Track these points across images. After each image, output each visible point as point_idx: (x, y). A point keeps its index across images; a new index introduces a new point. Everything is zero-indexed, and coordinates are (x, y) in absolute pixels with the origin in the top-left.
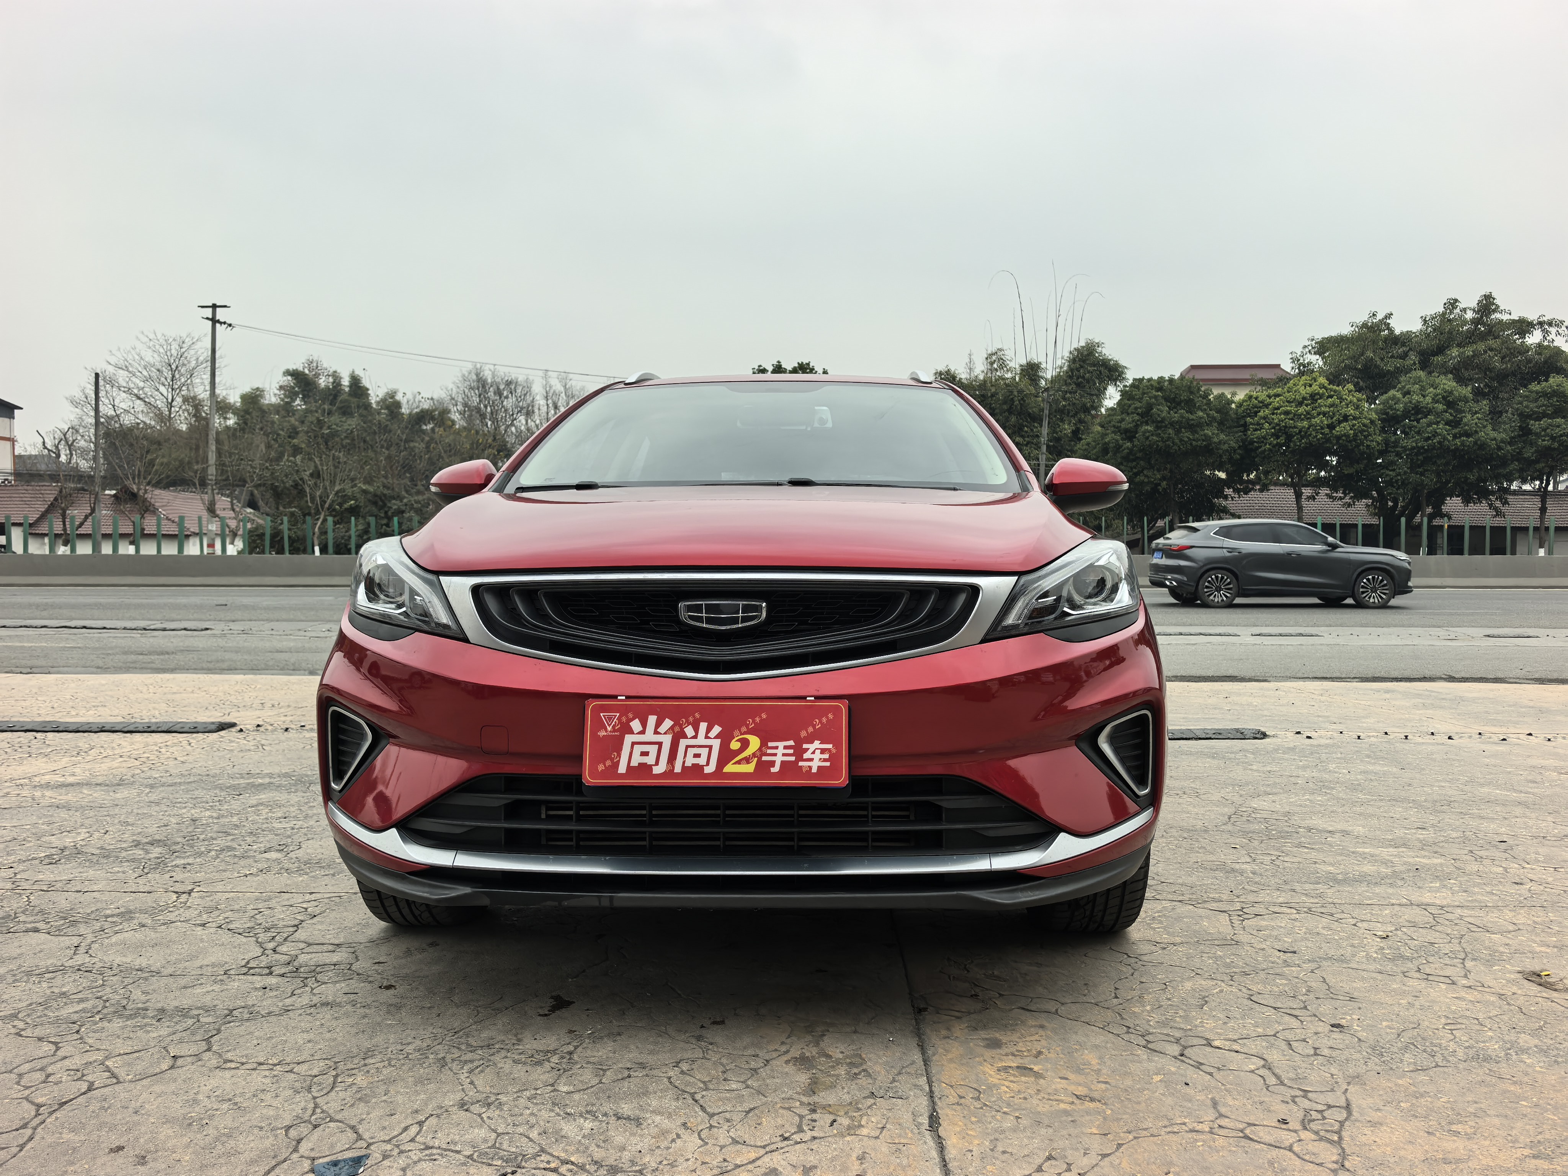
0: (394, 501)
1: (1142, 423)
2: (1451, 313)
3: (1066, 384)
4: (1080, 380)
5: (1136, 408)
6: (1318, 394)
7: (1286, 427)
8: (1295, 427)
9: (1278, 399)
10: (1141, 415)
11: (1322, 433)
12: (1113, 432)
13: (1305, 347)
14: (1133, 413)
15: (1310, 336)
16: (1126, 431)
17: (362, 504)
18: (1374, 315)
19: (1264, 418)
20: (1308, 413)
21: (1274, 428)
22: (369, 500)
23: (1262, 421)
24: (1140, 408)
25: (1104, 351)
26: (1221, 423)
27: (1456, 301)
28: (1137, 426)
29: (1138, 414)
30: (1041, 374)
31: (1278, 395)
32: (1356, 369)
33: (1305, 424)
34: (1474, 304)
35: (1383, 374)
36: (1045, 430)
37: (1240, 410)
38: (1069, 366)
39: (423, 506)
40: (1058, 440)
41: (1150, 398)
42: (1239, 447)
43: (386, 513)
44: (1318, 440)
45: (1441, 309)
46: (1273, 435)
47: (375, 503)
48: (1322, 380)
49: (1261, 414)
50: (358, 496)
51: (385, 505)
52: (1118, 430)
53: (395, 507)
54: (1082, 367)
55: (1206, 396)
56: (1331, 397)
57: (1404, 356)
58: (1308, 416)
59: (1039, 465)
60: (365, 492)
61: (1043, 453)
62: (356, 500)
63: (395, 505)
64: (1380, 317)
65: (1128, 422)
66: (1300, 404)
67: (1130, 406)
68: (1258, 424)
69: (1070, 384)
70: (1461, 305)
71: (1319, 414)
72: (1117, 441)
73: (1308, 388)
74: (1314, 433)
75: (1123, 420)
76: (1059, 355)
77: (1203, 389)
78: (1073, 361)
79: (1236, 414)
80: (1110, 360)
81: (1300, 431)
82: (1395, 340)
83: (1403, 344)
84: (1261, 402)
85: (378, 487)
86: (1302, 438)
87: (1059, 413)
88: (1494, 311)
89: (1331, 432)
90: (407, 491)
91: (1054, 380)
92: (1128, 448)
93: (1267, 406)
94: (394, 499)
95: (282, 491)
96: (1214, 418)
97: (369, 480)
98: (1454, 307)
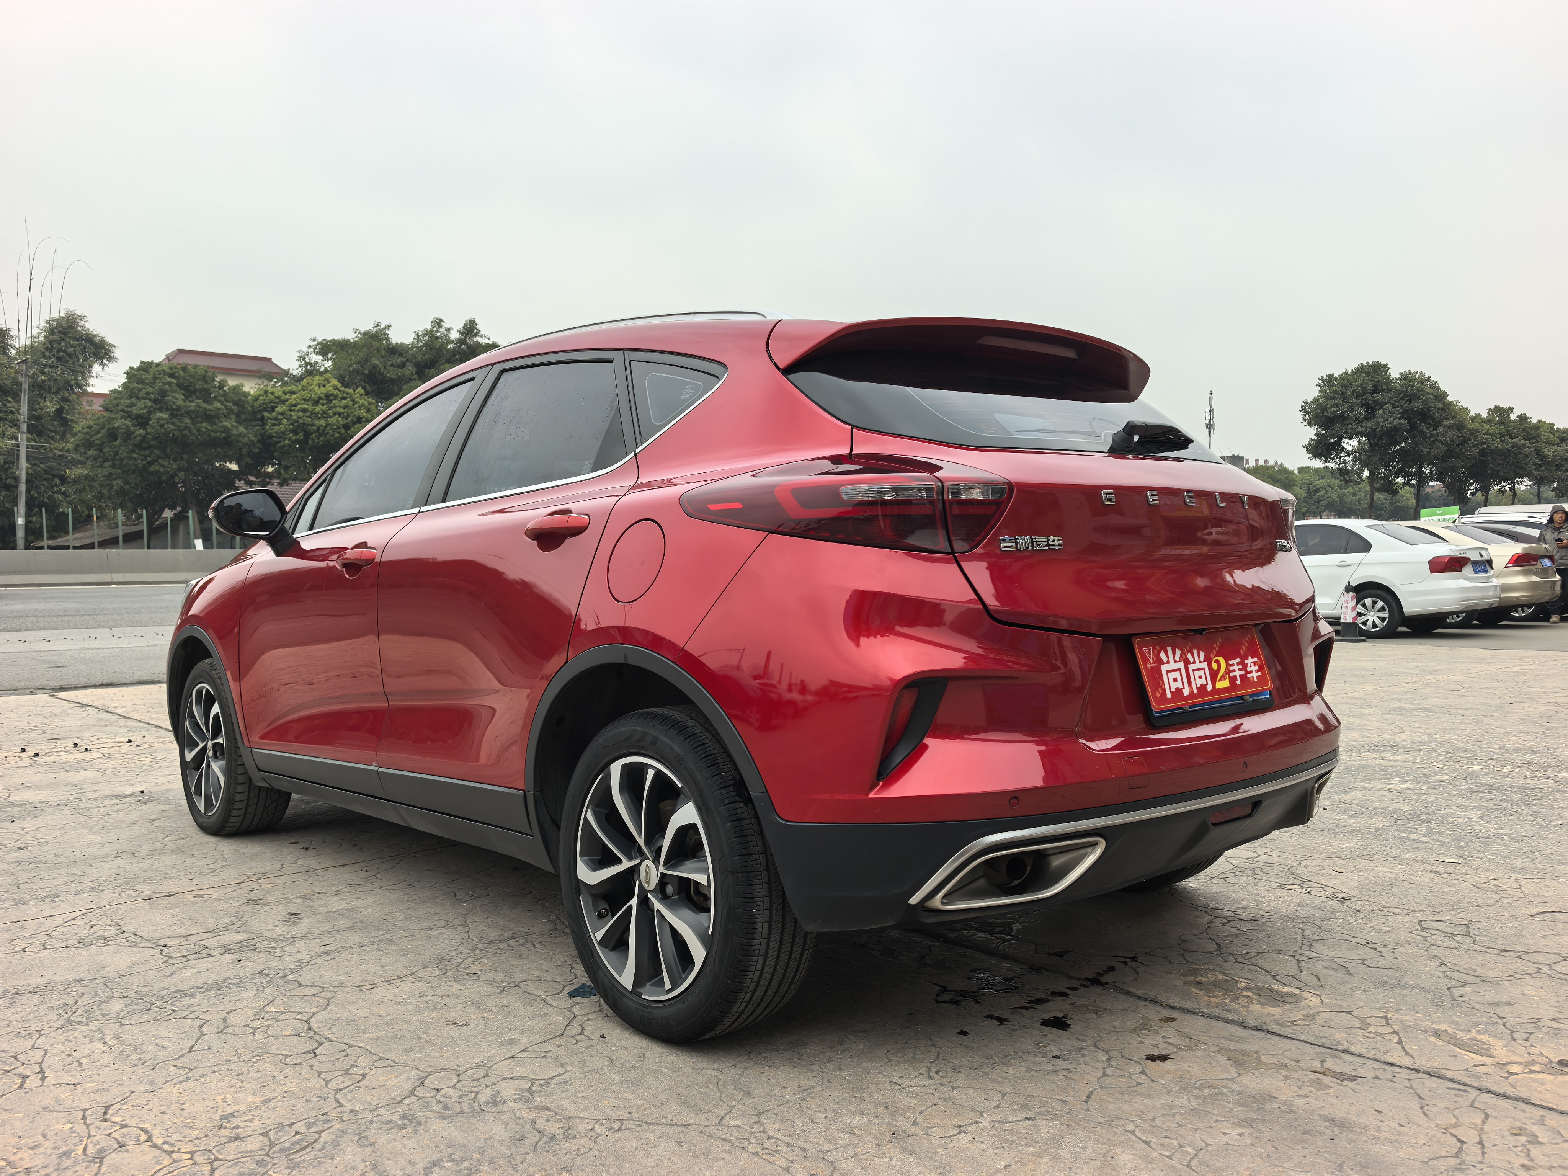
1: (155, 409)
2: (437, 331)
3: (44, 356)
4: (61, 354)
5: (148, 393)
6: (332, 395)
7: (304, 424)
8: (313, 425)
9: (294, 396)
10: (155, 401)
11: (339, 433)
12: (122, 417)
13: (310, 347)
14: (144, 398)
15: (312, 337)
16: (138, 417)
18: (378, 325)
19: (282, 414)
20: (324, 412)
21: (292, 424)
23: (280, 417)
24: (153, 394)
25: (87, 325)
26: (238, 415)
27: (441, 320)
28: (150, 412)
29: (150, 400)
30: (10, 342)
31: (293, 393)
32: (363, 373)
33: (322, 422)
34: (460, 326)
35: (385, 381)
36: (24, 408)
37: (257, 404)
38: (45, 337)
40: (38, 418)
41: (164, 384)
42: (258, 441)
44: (336, 438)
45: (429, 327)
46: (292, 431)
48: (335, 382)
49: (278, 409)
52: (128, 415)
54: (63, 340)
55: (221, 387)
56: (345, 398)
57: (402, 366)
58: (325, 415)
59: (18, 446)
61: (23, 432)
64: (382, 326)
65: (140, 407)
66: (316, 403)
67: (140, 390)
68: (276, 419)
69: (50, 358)
70: (446, 325)
71: (335, 414)
72: (128, 426)
73: (322, 388)
74: (331, 432)
75: (132, 405)
76: (35, 324)
77: (218, 379)
78: (51, 331)
79: (252, 407)
80: (95, 336)
81: (318, 429)
82: (396, 351)
83: (401, 355)
84: (278, 398)
86: (320, 435)
87: (39, 389)
88: (476, 335)
89: (346, 432)
91: (26, 351)
92: (140, 435)
93: (283, 402)
96: (231, 411)
98: (440, 327)
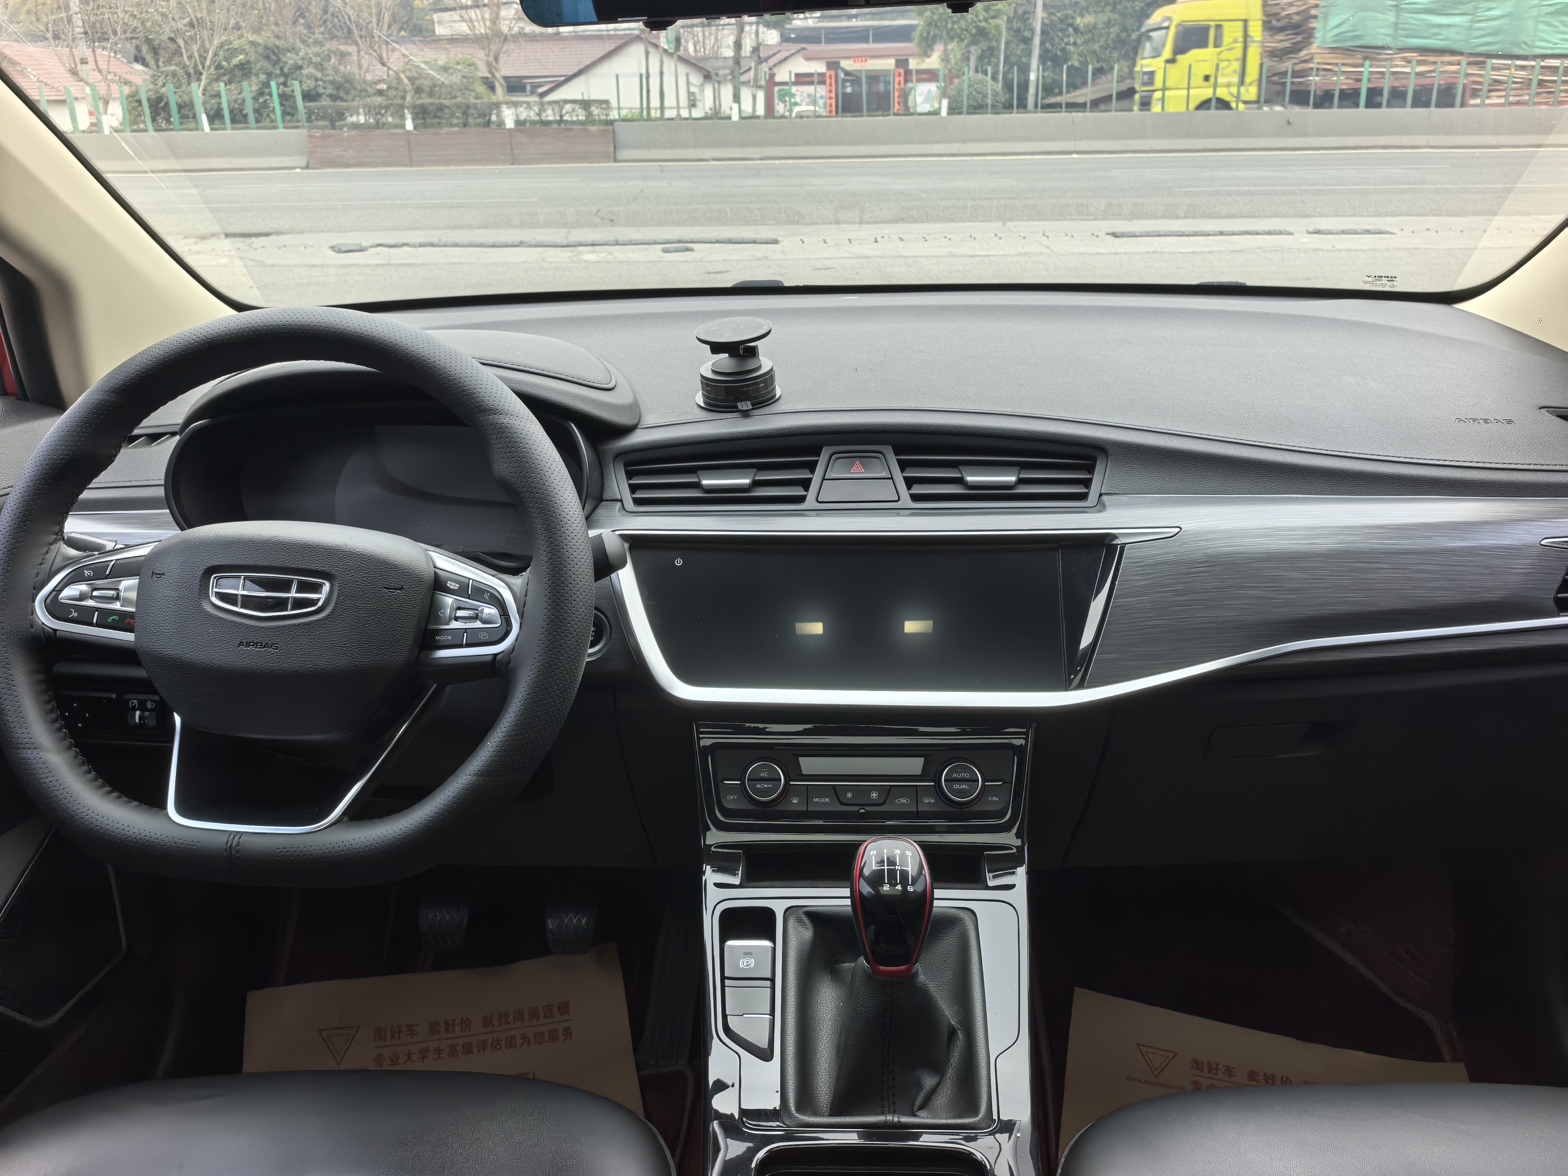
0: (289, 55)
17: (252, 59)
22: (261, 55)
39: (323, 60)
43: (282, 69)
47: (267, 57)
50: (247, 47)
51: (279, 60)
53: (291, 62)
60: (253, 44)
62: (247, 54)
63: (290, 59)
85: (268, 37)
90: (304, 42)
94: (289, 51)
95: (159, 44)
97: (257, 30)
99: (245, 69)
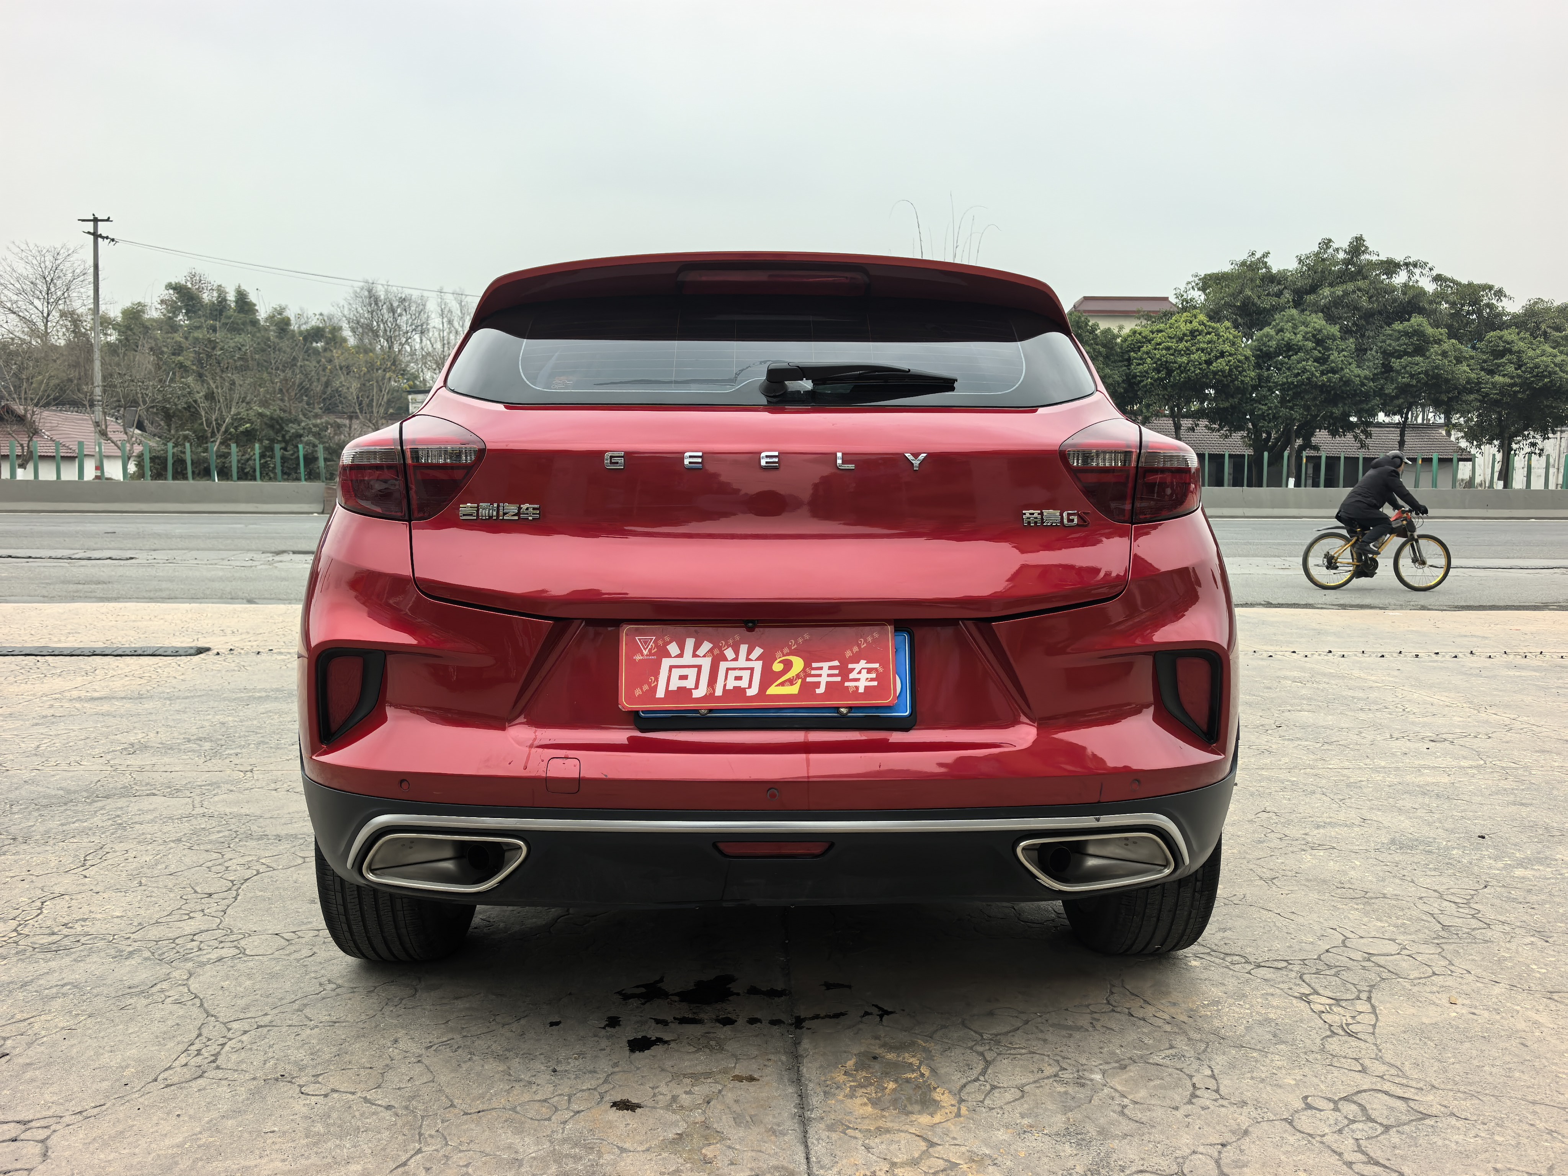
0: (291, 425)
2: (1325, 252)
6: (1197, 330)
7: (1166, 362)
8: (1175, 362)
9: (1160, 335)
11: (1200, 369)
13: (1189, 283)
15: (1194, 273)
17: (257, 427)
18: (1253, 254)
19: (1147, 353)
20: (1188, 349)
21: (1155, 363)
22: (266, 424)
23: (1145, 356)
26: (1107, 357)
27: (1330, 241)
31: (1161, 331)
32: (1235, 306)
33: (1185, 359)
34: (1345, 245)
35: (1261, 312)
37: (1125, 345)
39: (320, 429)
42: (1123, 381)
43: (283, 436)
44: (1196, 375)
45: (1316, 249)
46: (1154, 369)
47: (272, 427)
48: (1202, 317)
49: (1144, 349)
50: (254, 419)
51: (282, 428)
53: (293, 431)
55: (1093, 331)
56: (1209, 333)
57: (1279, 294)
58: (1188, 352)
60: (261, 415)
62: (252, 423)
63: (292, 428)
64: (1258, 255)
66: (1181, 340)
68: (1141, 359)
70: (1335, 245)
71: (1197, 350)
73: (1188, 325)
74: (1192, 368)
77: (1090, 324)
79: (1121, 348)
81: (1180, 366)
82: (1271, 279)
83: (1279, 283)
84: (1145, 337)
85: (275, 410)
86: (1182, 372)
88: (1363, 252)
89: (1208, 367)
90: (304, 415)
93: (1150, 341)
94: (292, 422)
95: (174, 413)
96: (1100, 353)
97: (264, 403)
98: (1328, 247)
99: (249, 436)
